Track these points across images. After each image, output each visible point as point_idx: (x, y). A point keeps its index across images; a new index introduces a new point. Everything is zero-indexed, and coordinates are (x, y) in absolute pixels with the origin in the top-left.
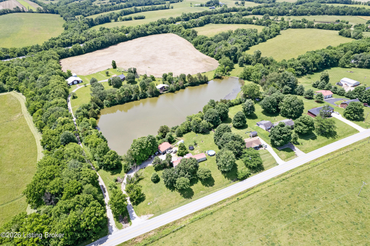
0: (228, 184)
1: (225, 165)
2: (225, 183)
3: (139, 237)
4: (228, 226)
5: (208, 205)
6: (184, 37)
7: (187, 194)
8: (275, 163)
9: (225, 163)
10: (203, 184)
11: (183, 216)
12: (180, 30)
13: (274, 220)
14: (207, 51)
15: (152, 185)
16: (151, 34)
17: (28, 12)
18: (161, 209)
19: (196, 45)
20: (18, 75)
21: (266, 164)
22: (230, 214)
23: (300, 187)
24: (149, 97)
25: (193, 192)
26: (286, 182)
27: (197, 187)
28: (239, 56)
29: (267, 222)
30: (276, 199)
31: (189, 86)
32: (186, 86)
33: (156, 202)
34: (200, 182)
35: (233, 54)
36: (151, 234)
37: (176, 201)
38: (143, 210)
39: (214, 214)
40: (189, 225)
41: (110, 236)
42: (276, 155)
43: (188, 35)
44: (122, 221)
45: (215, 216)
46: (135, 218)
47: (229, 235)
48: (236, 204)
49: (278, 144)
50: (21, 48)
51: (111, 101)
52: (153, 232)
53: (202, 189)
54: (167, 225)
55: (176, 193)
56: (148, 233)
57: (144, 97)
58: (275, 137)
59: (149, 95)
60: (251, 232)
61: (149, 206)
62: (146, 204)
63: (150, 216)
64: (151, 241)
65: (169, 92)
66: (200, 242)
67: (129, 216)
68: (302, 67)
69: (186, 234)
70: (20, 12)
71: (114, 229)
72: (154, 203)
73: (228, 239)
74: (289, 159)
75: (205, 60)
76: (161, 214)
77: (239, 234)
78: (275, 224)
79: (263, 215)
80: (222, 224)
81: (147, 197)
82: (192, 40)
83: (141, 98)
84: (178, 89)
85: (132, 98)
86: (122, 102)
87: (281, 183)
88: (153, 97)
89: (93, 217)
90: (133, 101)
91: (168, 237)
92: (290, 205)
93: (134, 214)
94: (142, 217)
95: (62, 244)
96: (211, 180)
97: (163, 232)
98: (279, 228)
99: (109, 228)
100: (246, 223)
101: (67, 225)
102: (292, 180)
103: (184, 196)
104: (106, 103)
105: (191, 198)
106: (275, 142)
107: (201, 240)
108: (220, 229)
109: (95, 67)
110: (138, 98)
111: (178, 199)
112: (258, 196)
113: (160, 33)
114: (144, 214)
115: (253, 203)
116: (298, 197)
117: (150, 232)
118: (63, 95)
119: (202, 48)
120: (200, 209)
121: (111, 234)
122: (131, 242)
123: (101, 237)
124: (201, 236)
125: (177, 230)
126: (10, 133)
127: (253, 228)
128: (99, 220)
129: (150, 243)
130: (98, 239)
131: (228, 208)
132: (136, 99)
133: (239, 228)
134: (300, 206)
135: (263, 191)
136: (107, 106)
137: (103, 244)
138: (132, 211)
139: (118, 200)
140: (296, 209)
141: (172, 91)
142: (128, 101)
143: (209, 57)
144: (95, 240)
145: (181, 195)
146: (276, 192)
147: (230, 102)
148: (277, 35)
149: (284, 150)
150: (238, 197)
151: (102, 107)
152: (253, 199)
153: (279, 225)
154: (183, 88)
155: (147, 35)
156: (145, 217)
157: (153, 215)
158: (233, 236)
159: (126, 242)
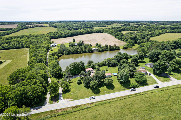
0: (123, 90)
1: (122, 77)
2: (121, 89)
3: (60, 109)
4: (119, 111)
5: (108, 99)
6: (110, 34)
7: (96, 91)
8: (156, 83)
9: (122, 75)
10: (107, 88)
11: (90, 102)
12: (109, 31)
13: (154, 112)
14: (121, 38)
15: (76, 85)
16: (95, 33)
17: (45, 27)
18: (78, 97)
19: (115, 36)
20: (31, 42)
21: (149, 82)
22: (122, 104)
23: (174, 96)
24: (88, 53)
25: (100, 91)
26: (163, 92)
27: (103, 89)
28: (138, 40)
29: (148, 113)
30: (156, 100)
31: (109, 50)
32: (108, 50)
33: (76, 93)
34: (105, 87)
35: (135, 39)
36: (68, 109)
37: (89, 94)
38: (67, 96)
39: (111, 103)
40: (93, 107)
41: (43, 107)
42: (157, 79)
43: (112, 33)
44: (54, 100)
45: (111, 104)
46: (62, 99)
47: (119, 116)
48: (127, 99)
49: (158, 72)
50: (37, 35)
51: (68, 52)
52: (70, 108)
53: (106, 91)
54: (80, 106)
55: (90, 90)
56: (66, 108)
57: (85, 52)
58: (156, 68)
59: (87, 52)
60: (135, 117)
61: (71, 95)
62: (70, 94)
63: (71, 100)
64: (67, 112)
65: (98, 52)
66: (98, 117)
67: (58, 98)
68: (175, 44)
69: (90, 112)
70: (43, 27)
71: (48, 103)
72: (75, 94)
73: (118, 118)
74: (165, 81)
75: (119, 42)
76: (77, 99)
77: (126, 116)
78: (154, 115)
79: (145, 108)
80: (115, 109)
81: (72, 90)
82: (114, 34)
83: (83, 53)
84: (103, 51)
85: (79, 52)
86: (73, 53)
87: (160, 92)
88: (89, 53)
89: (35, 90)
90: (79, 53)
91: (78, 112)
92: (167, 105)
93: (62, 98)
94: (66, 100)
95: (14, 103)
96: (112, 86)
97: (76, 109)
98: (157, 118)
99: (45, 102)
100: (132, 111)
101: (19, 92)
102: (168, 91)
103: (94, 93)
104: (65, 52)
105: (98, 94)
106: (156, 71)
107: (99, 116)
108: (114, 112)
109: (66, 42)
110: (82, 52)
111: (90, 93)
112: (142, 97)
113: (99, 33)
114: (67, 98)
115: (138, 100)
116: (173, 101)
117: (67, 108)
118: (46, 48)
119: (119, 37)
120: (102, 100)
121: (45, 105)
122: (54, 111)
123: (38, 106)
124: (99, 114)
125: (85, 109)
126: (18, 61)
127: (137, 115)
128: (39, 94)
129: (65, 114)
130: (36, 107)
131: (121, 101)
132: (80, 53)
133: (126, 113)
134: (175, 107)
135: (146, 95)
136: (65, 54)
137: (38, 110)
138: (61, 96)
139: (53, 85)
140: (172, 108)
141: (100, 51)
142: (76, 53)
143: (122, 41)
144: (35, 107)
145: (92, 91)
146: (156, 96)
147: (130, 56)
148: (160, 35)
149: (162, 77)
150: (129, 97)
151: (63, 54)
152: (139, 98)
153: (157, 116)
154: (106, 51)
155: (93, 33)
156: (68, 100)
157: (72, 100)
158: (122, 117)
159: (51, 111)
